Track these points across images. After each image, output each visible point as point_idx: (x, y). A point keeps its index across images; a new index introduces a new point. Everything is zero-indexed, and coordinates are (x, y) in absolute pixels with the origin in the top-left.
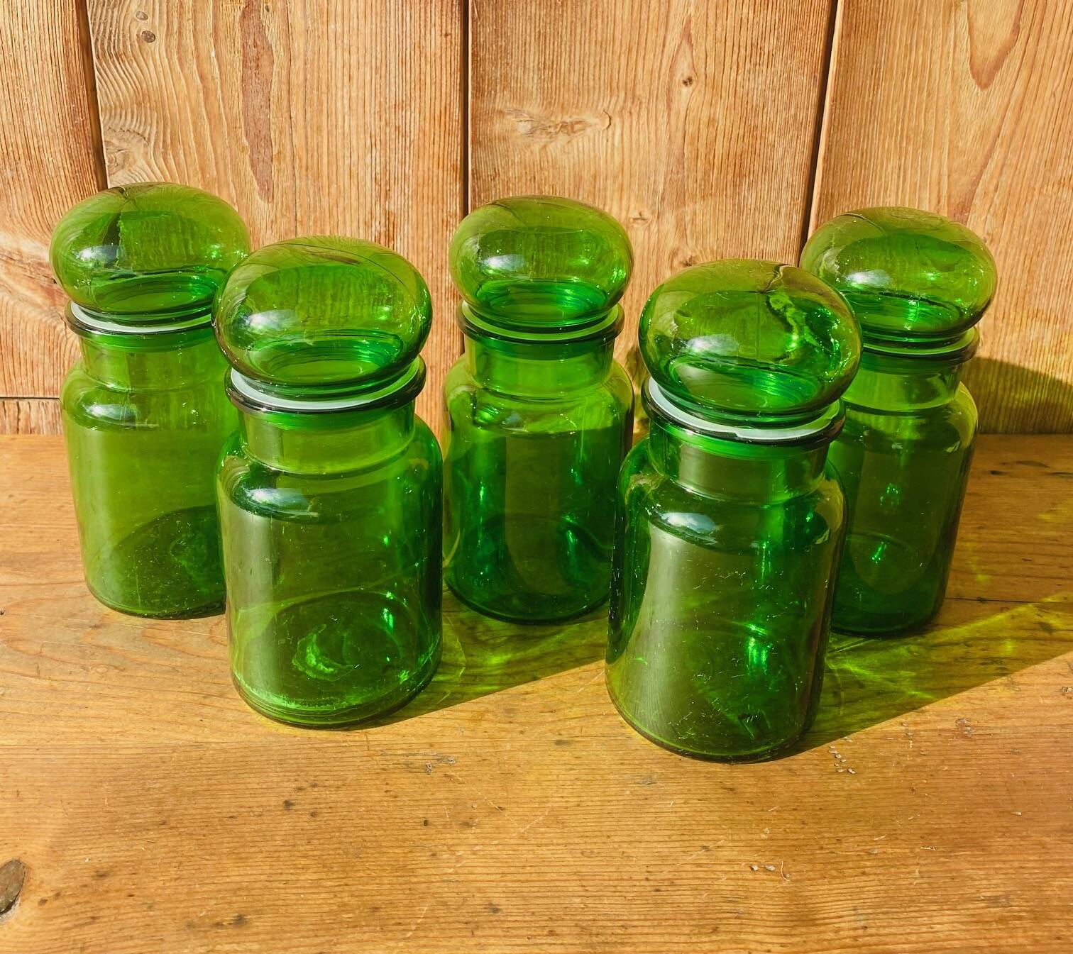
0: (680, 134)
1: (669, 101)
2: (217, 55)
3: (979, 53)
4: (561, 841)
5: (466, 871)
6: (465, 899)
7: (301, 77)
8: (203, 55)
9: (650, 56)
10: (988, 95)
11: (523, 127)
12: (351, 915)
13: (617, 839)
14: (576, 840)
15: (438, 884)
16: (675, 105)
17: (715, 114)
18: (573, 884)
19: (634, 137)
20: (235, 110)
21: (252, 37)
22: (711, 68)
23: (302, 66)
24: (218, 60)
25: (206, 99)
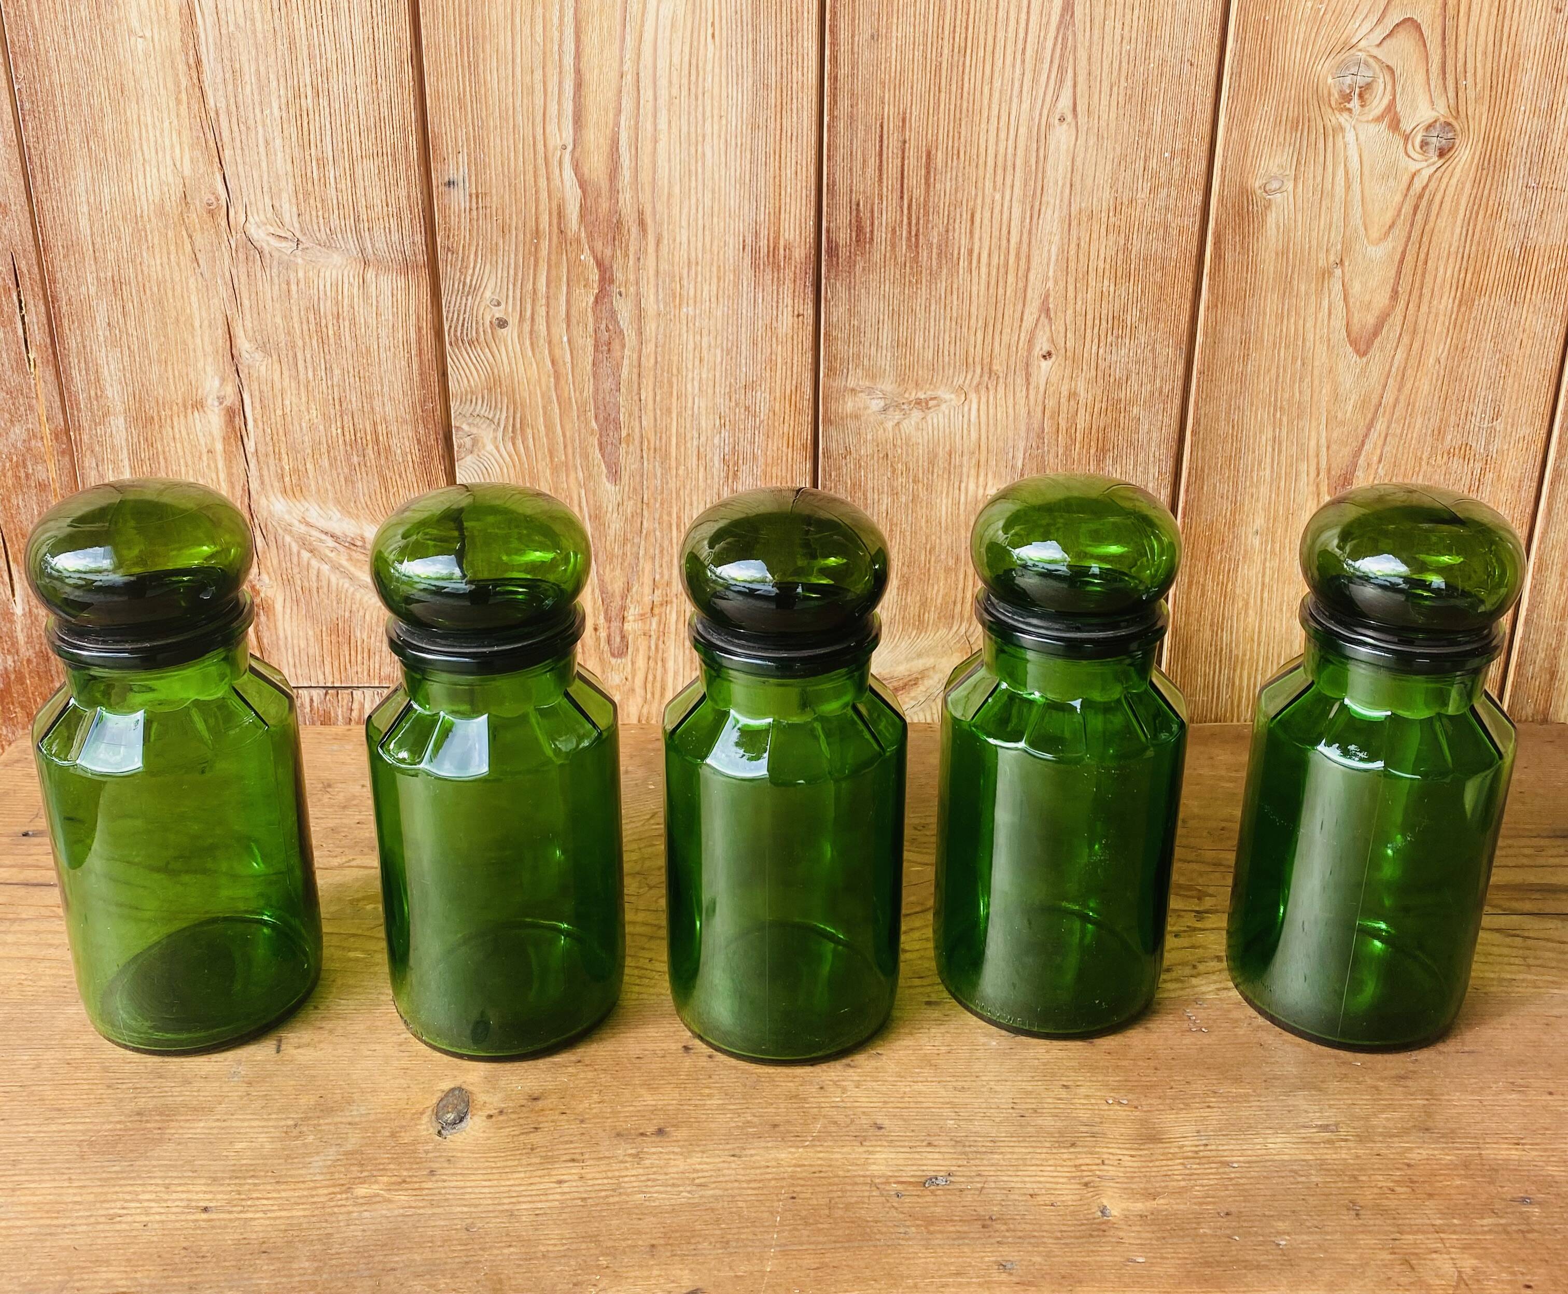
0: (1039, 409)
1: (1028, 376)
2: (569, 341)
3: (1356, 320)
7: (652, 361)
8: (555, 339)
9: (1007, 330)
10: (1368, 363)
11: (876, 405)
16: (1033, 380)
17: (1076, 385)
19: (991, 411)
20: (585, 395)
21: (604, 322)
22: (1071, 342)
23: (653, 349)
24: (570, 345)
25: (557, 383)
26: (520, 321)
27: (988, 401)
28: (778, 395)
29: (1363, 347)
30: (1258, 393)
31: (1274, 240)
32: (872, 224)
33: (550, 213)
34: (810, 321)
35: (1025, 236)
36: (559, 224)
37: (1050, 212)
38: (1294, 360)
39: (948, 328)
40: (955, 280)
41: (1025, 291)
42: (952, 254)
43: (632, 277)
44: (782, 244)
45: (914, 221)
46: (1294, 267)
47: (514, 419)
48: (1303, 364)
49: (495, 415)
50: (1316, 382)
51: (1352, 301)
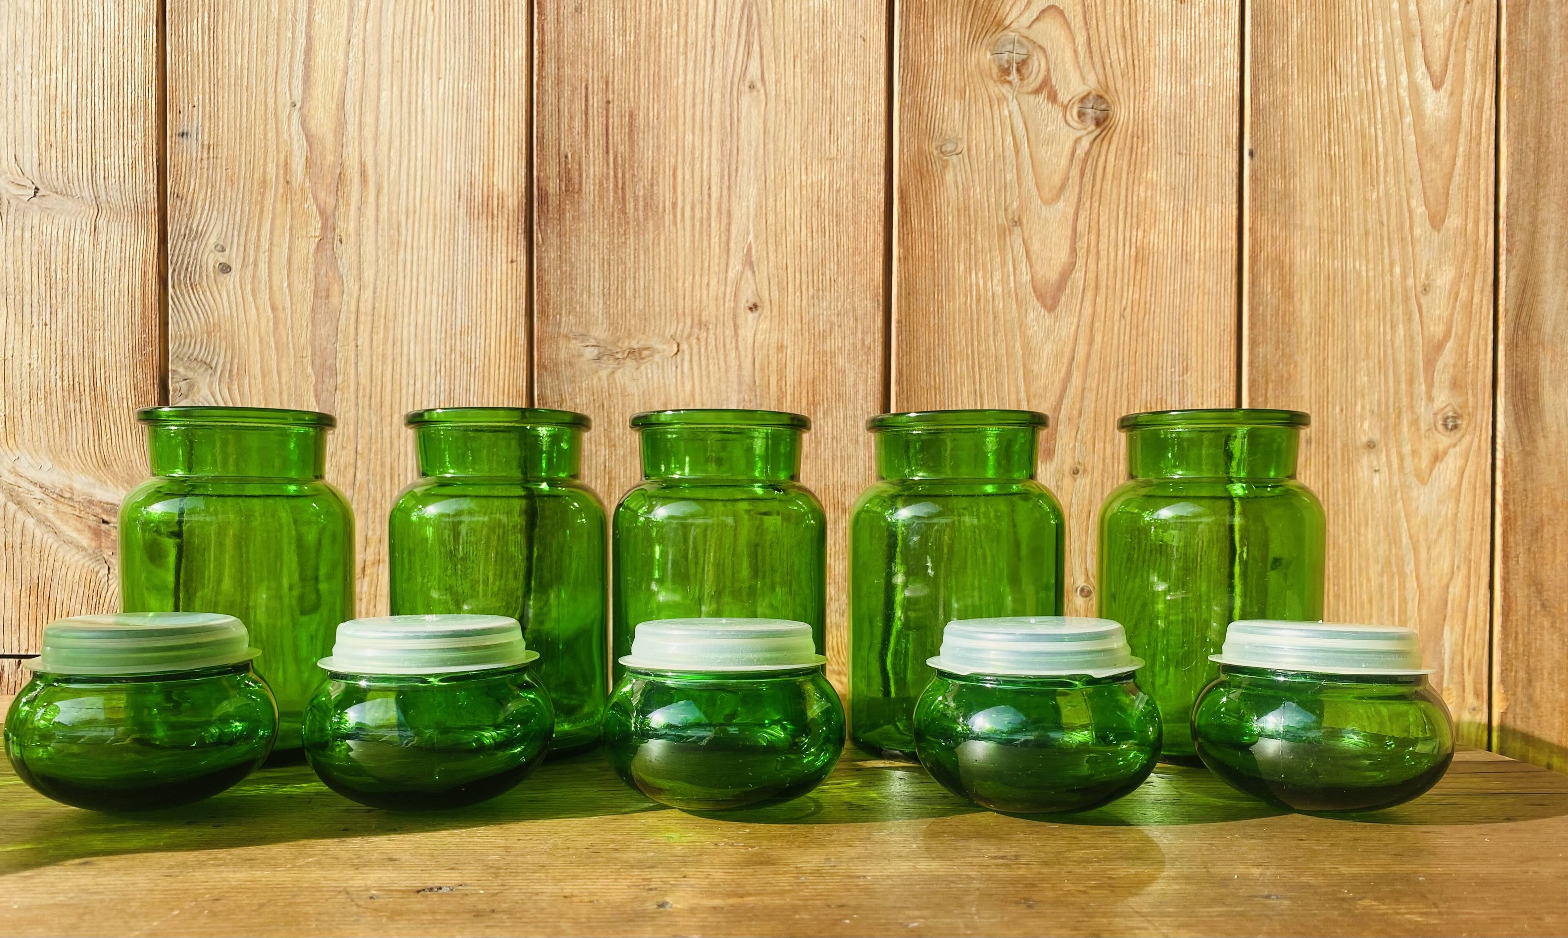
0: (749, 361)
1: (736, 327)
2: (289, 286)
3: (1039, 275)
7: (370, 307)
8: (276, 285)
11: (590, 352)
16: (741, 332)
17: (783, 337)
19: (704, 363)
20: (303, 340)
21: (324, 268)
22: (775, 294)
23: (371, 295)
24: (290, 291)
25: (276, 328)
26: (242, 266)
27: (699, 352)
28: (493, 340)
29: (1049, 302)
30: (955, 343)
31: (955, 198)
32: (580, 176)
33: (277, 164)
34: (524, 266)
35: (725, 191)
36: (286, 173)
37: (745, 170)
38: (986, 313)
39: (657, 278)
40: (662, 233)
41: (728, 244)
42: (657, 207)
43: (352, 225)
44: (496, 193)
45: (620, 175)
46: (976, 224)
47: (231, 364)
48: (995, 318)
49: (212, 359)
50: (1009, 336)
51: (1034, 258)
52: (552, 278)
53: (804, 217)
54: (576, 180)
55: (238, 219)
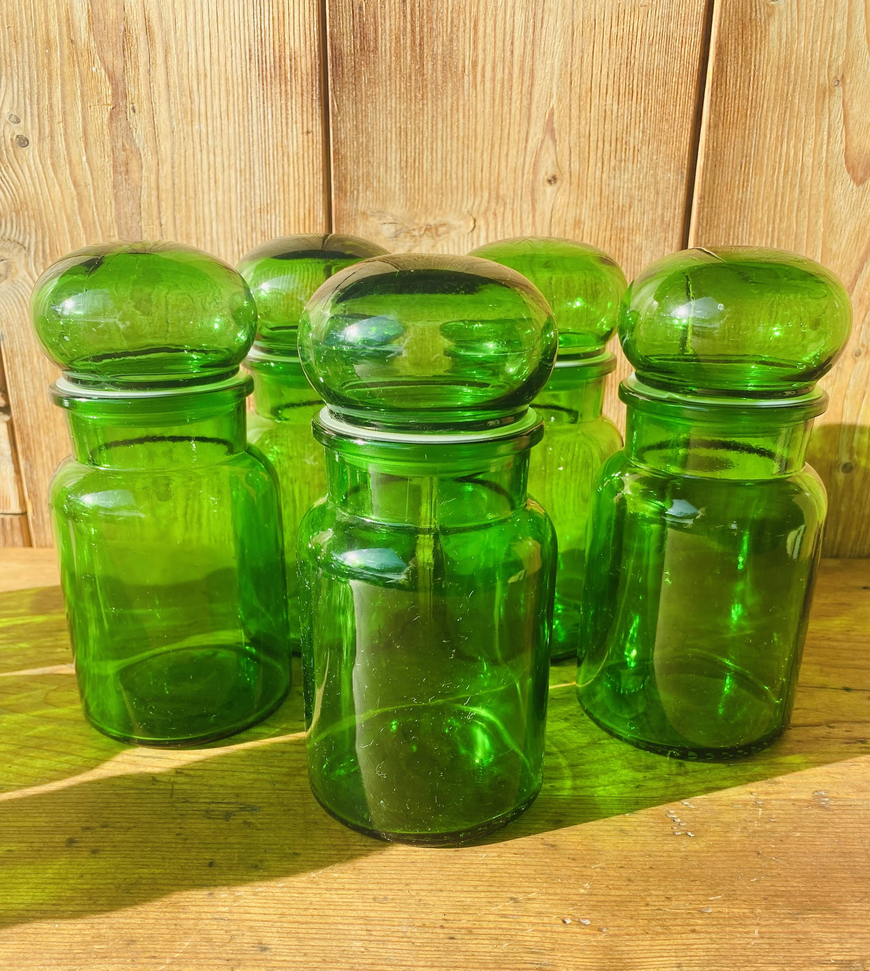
1: (534, 201)
2: (88, 160)
4: (353, 886)
5: (242, 910)
6: (232, 938)
7: (170, 183)
8: (75, 160)
9: (512, 154)
11: (388, 230)
12: (103, 947)
13: (415, 887)
14: (370, 886)
15: (207, 922)
16: (539, 205)
18: (357, 927)
20: (108, 218)
21: (120, 140)
22: (575, 166)
23: (170, 169)
24: (89, 165)
25: (81, 206)
26: (39, 139)
27: (496, 228)
28: (292, 219)
29: (859, 175)
30: (756, 223)
31: (776, 53)
32: (376, 31)
33: (59, 21)
34: (319, 138)
35: (529, 47)
36: (69, 30)
37: (552, 21)
38: (793, 186)
39: (455, 148)
40: (461, 97)
41: (529, 109)
42: (457, 67)
43: (143, 91)
44: (288, 53)
45: (418, 29)
46: (795, 84)
47: (43, 243)
48: (801, 192)
49: (24, 239)
50: (813, 212)
51: (851, 123)
52: (348, 152)
53: (611, 76)
54: (372, 36)
55: (27, 86)
